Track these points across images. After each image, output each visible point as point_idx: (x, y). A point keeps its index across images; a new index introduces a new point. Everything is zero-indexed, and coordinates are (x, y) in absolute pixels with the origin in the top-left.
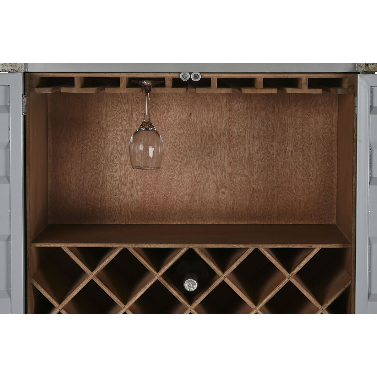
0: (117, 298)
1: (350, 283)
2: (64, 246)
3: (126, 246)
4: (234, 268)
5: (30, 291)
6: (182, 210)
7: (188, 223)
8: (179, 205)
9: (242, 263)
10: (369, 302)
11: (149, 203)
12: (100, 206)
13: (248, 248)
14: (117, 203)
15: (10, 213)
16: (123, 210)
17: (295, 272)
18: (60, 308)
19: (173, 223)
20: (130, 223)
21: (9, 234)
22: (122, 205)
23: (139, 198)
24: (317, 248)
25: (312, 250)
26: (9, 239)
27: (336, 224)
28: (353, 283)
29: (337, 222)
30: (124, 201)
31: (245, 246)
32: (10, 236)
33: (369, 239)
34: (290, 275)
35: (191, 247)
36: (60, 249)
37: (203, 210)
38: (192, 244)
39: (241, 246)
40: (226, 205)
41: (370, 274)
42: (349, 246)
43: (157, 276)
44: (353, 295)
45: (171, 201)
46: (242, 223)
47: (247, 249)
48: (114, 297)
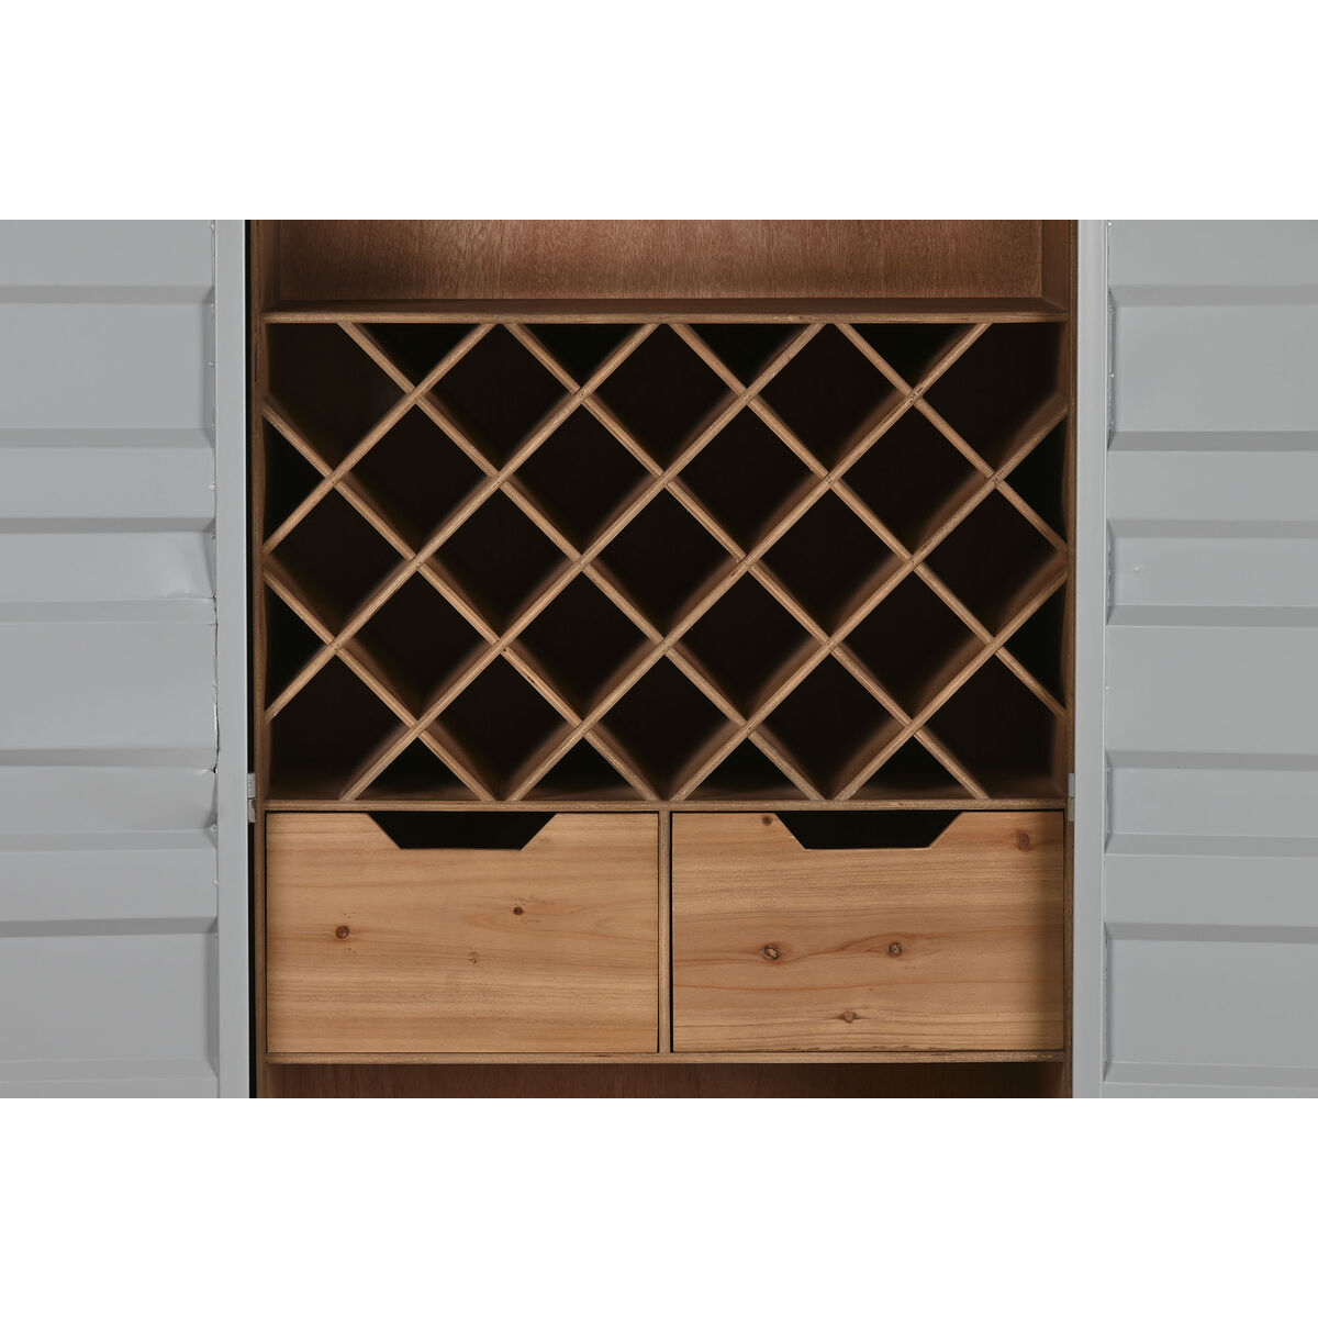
0: (477, 453)
1: (1065, 410)
2: (347, 321)
3: (502, 319)
4: (774, 375)
5: (258, 436)
6: (633, 263)
7: (651, 296)
8: (626, 247)
9: (793, 362)
10: (1110, 452)
11: (547, 243)
12: (417, 251)
13: (809, 325)
14: (462, 244)
15: (213, 232)
16: (479, 261)
17: (926, 384)
18: (334, 479)
19: (612, 297)
20: (497, 296)
21: (210, 284)
22: (476, 249)
23: (521, 228)
24: (982, 323)
25: (969, 327)
26: (209, 297)
27: (1040, 295)
28: (1072, 412)
29: (1044, 291)
30: (480, 237)
31: (801, 318)
32: (212, 289)
33: (1110, 293)
34: (915, 391)
35: (664, 321)
36: (335, 327)
37: (691, 260)
38: (667, 315)
39: (792, 319)
40: (751, 248)
41: (1113, 384)
42: (1063, 317)
43: (582, 396)
44: (1072, 442)
45: (606, 236)
46: (793, 295)
47: (804, 326)
48: (471, 451)
